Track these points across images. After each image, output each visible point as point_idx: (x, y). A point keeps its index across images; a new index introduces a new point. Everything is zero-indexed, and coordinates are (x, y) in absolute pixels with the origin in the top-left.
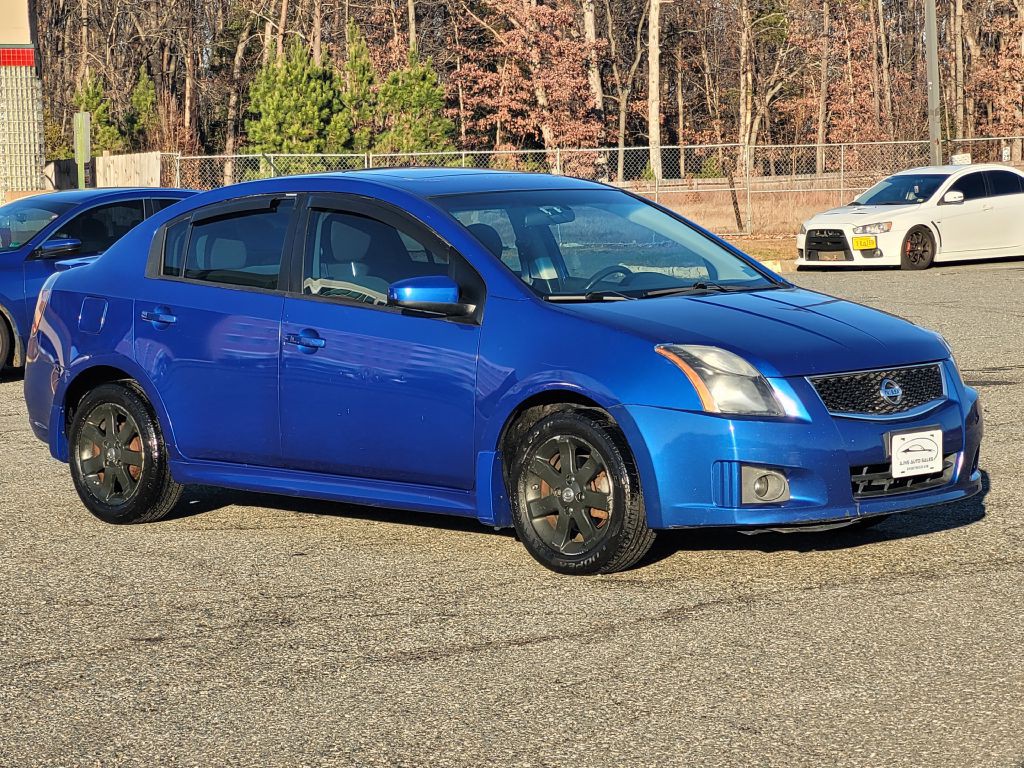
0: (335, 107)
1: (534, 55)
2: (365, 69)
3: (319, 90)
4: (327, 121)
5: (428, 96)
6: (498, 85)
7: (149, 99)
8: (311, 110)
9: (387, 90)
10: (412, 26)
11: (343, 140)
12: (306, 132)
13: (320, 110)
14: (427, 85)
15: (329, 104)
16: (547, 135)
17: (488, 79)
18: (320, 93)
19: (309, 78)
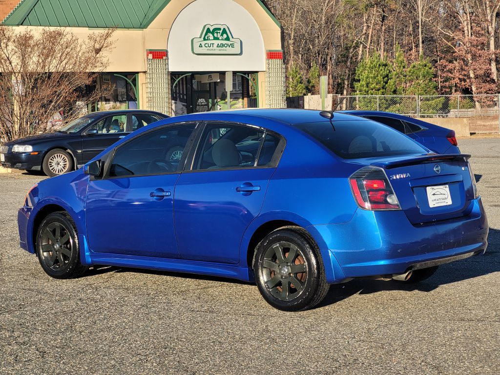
0: (390, 77)
1: (469, 57)
2: (402, 62)
3: (383, 70)
4: (386, 83)
5: (427, 73)
6: (454, 68)
7: (317, 74)
8: (380, 78)
9: (411, 70)
10: (421, 45)
11: (393, 90)
12: (378, 87)
13: (383, 78)
14: (427, 68)
15: (387, 76)
16: (474, 89)
17: (450, 66)
18: (383, 71)
19: (380, 65)
